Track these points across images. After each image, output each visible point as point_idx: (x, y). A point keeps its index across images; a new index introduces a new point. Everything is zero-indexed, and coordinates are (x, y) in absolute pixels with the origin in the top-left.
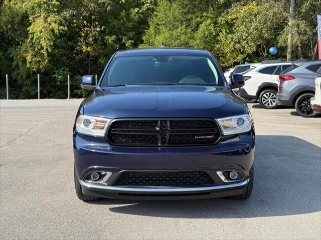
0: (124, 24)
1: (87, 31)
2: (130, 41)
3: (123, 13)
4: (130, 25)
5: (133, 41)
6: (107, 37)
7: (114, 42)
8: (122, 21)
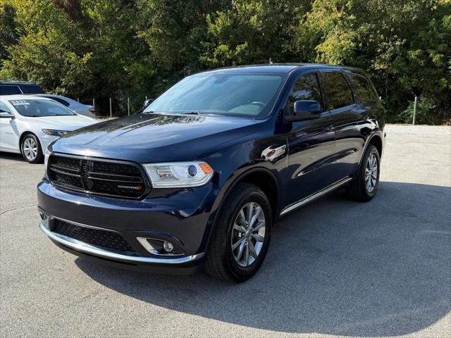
0: (433, 35)
1: (385, 46)
2: (438, 55)
3: (433, 22)
4: (441, 36)
5: (442, 55)
6: (409, 52)
7: (418, 56)
8: (430, 31)
